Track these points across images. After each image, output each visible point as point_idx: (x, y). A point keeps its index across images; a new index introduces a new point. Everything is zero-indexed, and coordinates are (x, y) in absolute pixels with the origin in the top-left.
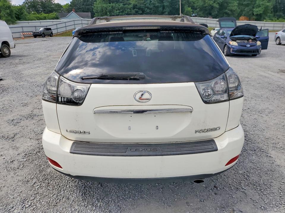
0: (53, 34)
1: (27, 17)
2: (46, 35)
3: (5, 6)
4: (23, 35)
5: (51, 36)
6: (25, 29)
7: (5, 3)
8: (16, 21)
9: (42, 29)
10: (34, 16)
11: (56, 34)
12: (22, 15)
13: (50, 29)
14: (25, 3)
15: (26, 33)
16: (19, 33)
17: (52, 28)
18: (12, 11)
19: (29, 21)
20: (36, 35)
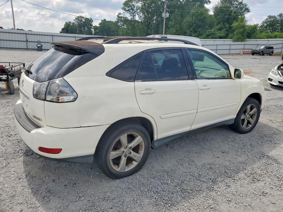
0: (273, 53)
1: (258, 35)
2: (266, 54)
3: (240, 25)
4: (243, 52)
5: (270, 55)
6: (246, 47)
7: (241, 23)
8: (246, 39)
9: (262, 47)
10: (265, 34)
11: (279, 53)
12: (253, 34)
13: (272, 48)
14: (264, 22)
15: (246, 50)
16: (240, 50)
17: (274, 47)
18: (245, 30)
19: (258, 40)
20: (254, 53)
